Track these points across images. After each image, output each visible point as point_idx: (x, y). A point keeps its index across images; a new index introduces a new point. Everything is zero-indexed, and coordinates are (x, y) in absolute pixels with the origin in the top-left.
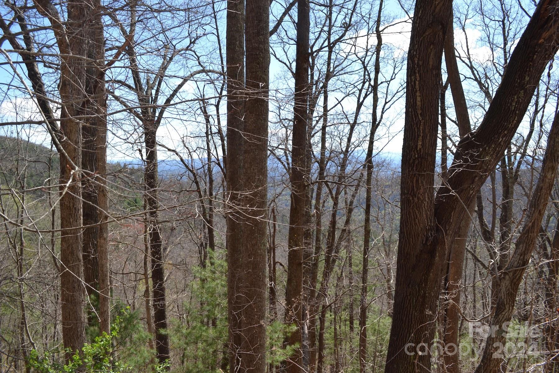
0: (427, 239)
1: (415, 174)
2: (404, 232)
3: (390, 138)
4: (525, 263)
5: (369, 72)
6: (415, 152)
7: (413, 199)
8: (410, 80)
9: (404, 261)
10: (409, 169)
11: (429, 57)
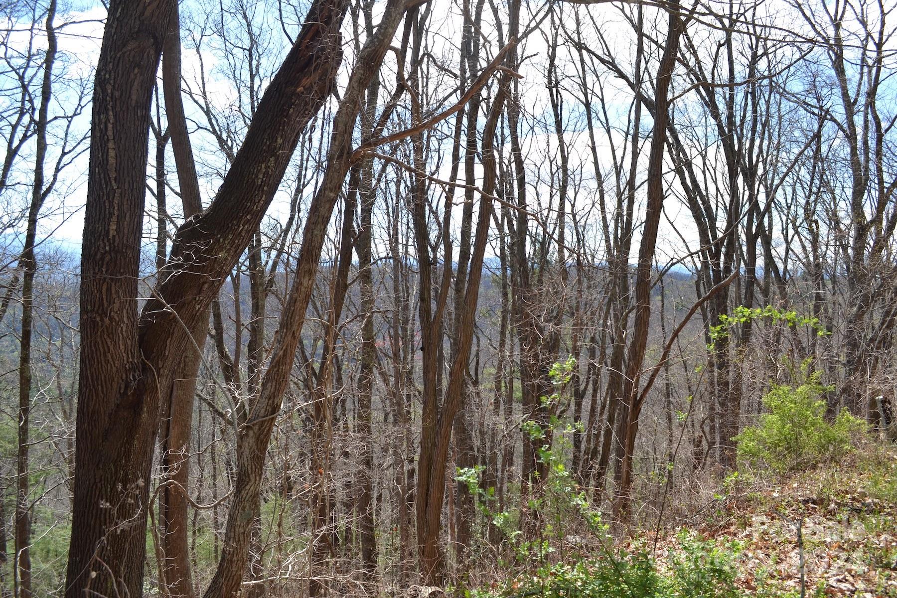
0: (127, 386)
1: (105, 279)
2: (87, 377)
3: (67, 216)
4: (275, 409)
5: (33, 96)
6: (106, 241)
7: (102, 320)
8: (97, 121)
9: (88, 425)
10: (94, 269)
11: (131, 88)
